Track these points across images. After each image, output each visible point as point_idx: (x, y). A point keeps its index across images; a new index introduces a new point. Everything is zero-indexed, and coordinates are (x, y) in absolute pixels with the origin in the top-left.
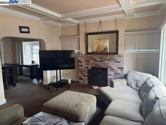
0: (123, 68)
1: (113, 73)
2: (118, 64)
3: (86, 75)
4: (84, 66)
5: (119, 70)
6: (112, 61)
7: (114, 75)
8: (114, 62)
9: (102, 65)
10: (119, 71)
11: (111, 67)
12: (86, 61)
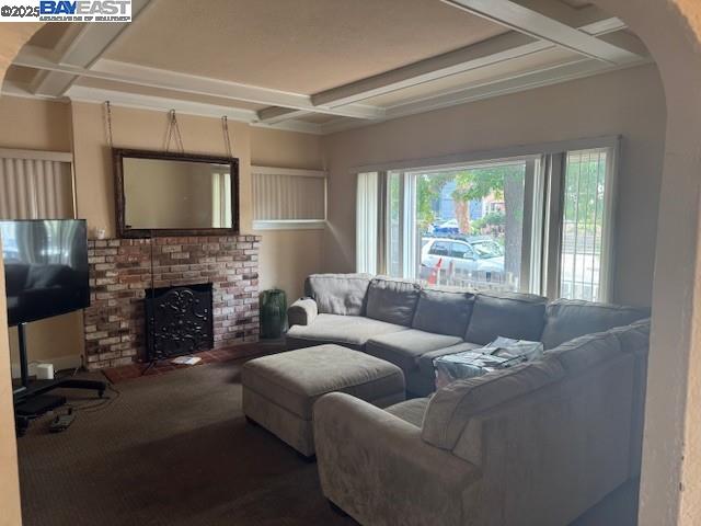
0: (256, 277)
1: (229, 297)
2: (246, 264)
3: (123, 325)
4: (110, 288)
5: (249, 282)
6: (226, 258)
7: (233, 301)
8: (231, 258)
9: (193, 274)
10: (247, 286)
11: (222, 279)
12: (120, 266)
